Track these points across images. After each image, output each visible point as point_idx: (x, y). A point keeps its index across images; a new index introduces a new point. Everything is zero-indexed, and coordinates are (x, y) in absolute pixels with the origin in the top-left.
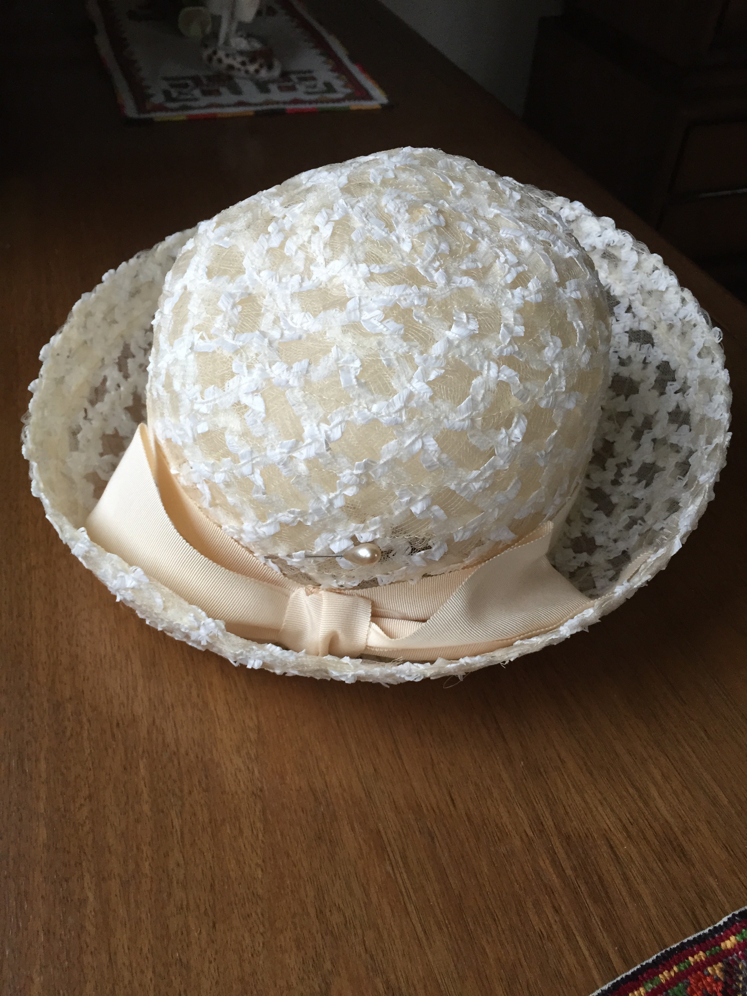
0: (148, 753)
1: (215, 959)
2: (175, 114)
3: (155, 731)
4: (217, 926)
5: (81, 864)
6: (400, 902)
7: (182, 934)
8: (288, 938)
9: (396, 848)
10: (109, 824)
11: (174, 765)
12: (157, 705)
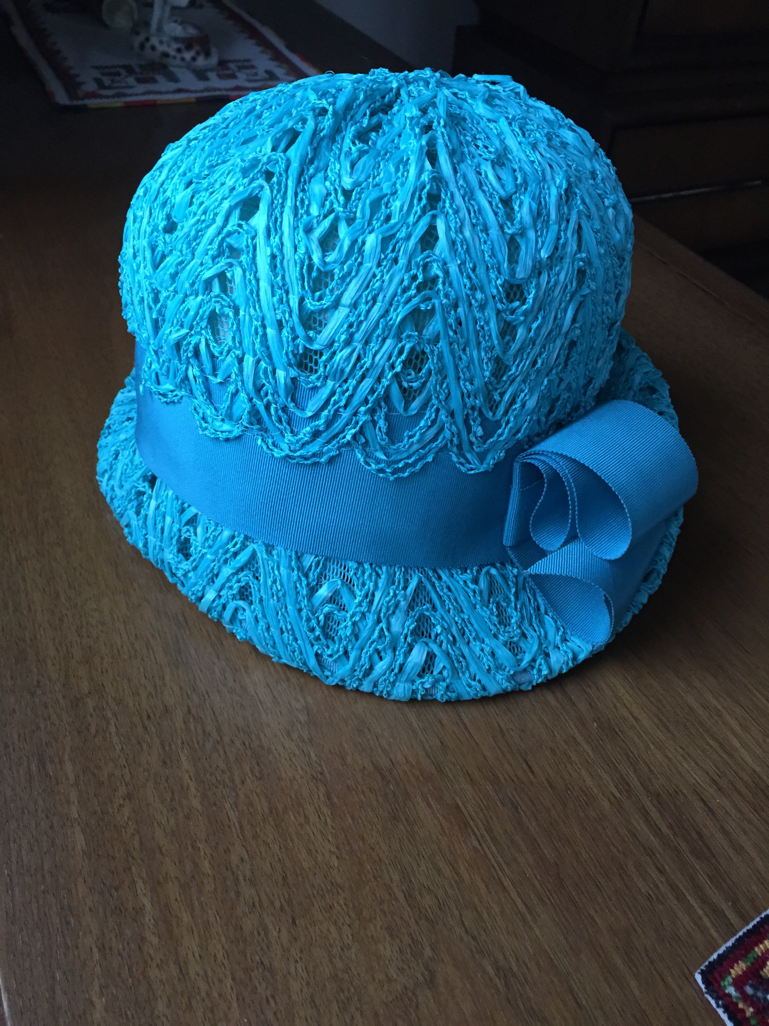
0: (188, 744)
1: (301, 958)
2: (110, 100)
3: (191, 720)
4: (297, 922)
5: (130, 869)
6: (494, 878)
7: (259, 934)
8: (379, 928)
9: (479, 822)
10: (155, 824)
11: (219, 755)
12: (189, 692)
